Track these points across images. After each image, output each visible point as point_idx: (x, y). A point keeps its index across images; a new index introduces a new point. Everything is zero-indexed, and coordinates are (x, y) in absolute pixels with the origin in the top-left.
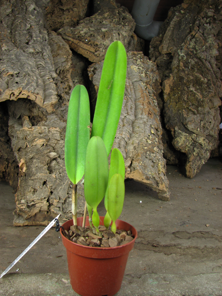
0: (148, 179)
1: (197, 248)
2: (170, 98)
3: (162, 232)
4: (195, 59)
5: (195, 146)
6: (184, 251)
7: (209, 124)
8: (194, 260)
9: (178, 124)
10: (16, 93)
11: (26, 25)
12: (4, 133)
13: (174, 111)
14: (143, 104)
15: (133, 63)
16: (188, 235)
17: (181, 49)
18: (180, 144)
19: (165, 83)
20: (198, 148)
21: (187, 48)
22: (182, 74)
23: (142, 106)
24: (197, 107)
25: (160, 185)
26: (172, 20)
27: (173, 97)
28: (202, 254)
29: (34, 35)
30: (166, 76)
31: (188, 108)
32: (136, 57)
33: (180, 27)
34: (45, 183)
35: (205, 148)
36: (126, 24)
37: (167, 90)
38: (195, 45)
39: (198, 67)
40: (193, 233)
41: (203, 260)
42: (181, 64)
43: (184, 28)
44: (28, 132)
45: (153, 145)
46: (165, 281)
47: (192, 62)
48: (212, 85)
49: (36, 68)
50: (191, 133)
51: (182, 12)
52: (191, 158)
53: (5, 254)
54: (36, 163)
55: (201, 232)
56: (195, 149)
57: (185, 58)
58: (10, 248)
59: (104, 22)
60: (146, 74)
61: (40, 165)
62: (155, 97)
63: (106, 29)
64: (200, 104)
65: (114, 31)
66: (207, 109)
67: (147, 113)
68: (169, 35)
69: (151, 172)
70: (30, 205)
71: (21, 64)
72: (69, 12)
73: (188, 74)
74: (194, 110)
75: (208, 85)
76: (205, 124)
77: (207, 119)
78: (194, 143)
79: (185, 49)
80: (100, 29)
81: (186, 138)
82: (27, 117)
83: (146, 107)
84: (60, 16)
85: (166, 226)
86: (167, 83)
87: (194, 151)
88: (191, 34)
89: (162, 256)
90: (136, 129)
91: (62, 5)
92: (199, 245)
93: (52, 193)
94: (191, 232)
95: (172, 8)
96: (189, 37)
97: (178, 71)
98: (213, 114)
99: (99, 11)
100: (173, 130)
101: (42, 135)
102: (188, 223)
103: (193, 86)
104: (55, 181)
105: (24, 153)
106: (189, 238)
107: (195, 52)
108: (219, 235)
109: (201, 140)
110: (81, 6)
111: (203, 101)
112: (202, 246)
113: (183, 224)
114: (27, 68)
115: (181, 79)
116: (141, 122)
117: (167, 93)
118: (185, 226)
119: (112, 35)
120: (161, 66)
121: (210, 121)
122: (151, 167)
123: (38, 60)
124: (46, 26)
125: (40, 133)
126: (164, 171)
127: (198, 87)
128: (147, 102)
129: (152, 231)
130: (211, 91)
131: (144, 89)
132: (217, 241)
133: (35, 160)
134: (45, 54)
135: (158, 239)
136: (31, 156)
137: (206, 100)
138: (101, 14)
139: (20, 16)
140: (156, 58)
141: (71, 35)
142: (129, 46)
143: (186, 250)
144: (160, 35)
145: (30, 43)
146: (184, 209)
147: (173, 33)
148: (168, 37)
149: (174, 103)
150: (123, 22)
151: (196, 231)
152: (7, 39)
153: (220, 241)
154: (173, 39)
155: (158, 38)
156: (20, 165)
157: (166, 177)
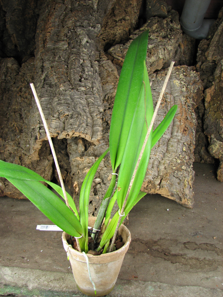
0: (172, 195)
1: (197, 259)
2: (210, 106)
3: (176, 242)
6: (186, 261)
8: (191, 270)
9: (215, 132)
10: (71, 134)
11: (79, 61)
12: (64, 147)
13: (212, 120)
14: (180, 121)
15: (176, 78)
16: (195, 246)
18: (214, 151)
19: (207, 92)
23: (179, 123)
25: (183, 200)
26: (220, 25)
27: (212, 107)
28: (200, 265)
29: (86, 70)
30: (210, 82)
32: (179, 71)
34: (91, 202)
36: (172, 37)
37: (208, 99)
40: (200, 244)
41: (198, 270)
44: (80, 162)
45: (182, 164)
46: (160, 288)
49: (87, 106)
52: (222, 165)
55: (207, 244)
59: (151, 37)
60: (187, 88)
62: (193, 111)
63: (153, 46)
65: (160, 47)
67: (182, 130)
68: (216, 40)
69: (176, 189)
71: (75, 103)
72: (121, 22)
80: (147, 46)
81: (220, 146)
82: (81, 141)
83: (182, 124)
84: (113, 28)
85: (181, 236)
86: (208, 93)
89: (169, 264)
90: (170, 148)
91: (115, 16)
92: (200, 257)
93: (96, 209)
94: (198, 243)
97: (220, 81)
99: (149, 21)
100: (209, 137)
101: (90, 165)
102: (199, 234)
104: (99, 201)
105: (77, 177)
106: (195, 249)
108: (220, 249)
110: (133, 13)
112: (202, 258)
113: (195, 235)
114: (80, 108)
115: (221, 89)
116: (175, 140)
117: (208, 102)
118: (196, 237)
119: (157, 51)
120: (207, 71)
122: (177, 184)
123: (89, 96)
124: (99, 48)
125: (89, 163)
126: (191, 183)
128: (184, 117)
129: (168, 240)
131: (183, 103)
132: (216, 254)
134: (94, 89)
135: (171, 248)
138: (150, 26)
139: (75, 50)
140: (202, 63)
141: (120, 55)
142: (175, 56)
143: (189, 260)
144: (210, 37)
145: (83, 79)
146: (202, 218)
147: (219, 39)
148: (215, 43)
149: (213, 112)
150: (170, 35)
151: (203, 242)
152: (64, 77)
153: (218, 255)
154: (218, 47)
155: (206, 41)
156: (74, 185)
157: (191, 189)
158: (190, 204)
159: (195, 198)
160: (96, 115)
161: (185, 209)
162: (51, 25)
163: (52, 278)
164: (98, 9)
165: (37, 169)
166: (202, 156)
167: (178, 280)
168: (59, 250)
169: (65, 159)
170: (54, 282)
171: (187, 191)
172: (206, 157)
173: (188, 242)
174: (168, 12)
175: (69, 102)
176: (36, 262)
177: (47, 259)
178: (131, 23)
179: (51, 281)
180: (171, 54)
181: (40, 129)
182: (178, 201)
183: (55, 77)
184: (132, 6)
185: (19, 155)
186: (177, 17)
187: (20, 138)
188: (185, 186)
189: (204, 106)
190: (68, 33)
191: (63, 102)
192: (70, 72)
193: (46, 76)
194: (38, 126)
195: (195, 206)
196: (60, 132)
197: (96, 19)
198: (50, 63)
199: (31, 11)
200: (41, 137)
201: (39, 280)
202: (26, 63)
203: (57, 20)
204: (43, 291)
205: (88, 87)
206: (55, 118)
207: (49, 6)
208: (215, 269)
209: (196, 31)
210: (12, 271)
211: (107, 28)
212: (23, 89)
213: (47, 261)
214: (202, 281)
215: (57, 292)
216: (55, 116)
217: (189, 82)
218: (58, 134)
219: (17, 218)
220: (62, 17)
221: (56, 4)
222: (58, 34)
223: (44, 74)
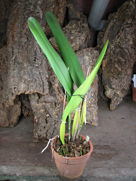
0: (87, 121)
4: (119, 49)
5: (115, 96)
6: (96, 155)
7: (123, 83)
8: (99, 160)
9: (108, 84)
10: (32, 91)
11: (34, 49)
13: (106, 77)
15: (86, 55)
16: (100, 147)
17: (112, 44)
18: (108, 94)
19: (103, 62)
20: (116, 97)
21: (115, 43)
22: (112, 58)
24: (118, 75)
25: (93, 123)
26: (109, 24)
27: (106, 70)
28: (102, 157)
29: (38, 54)
31: (113, 76)
32: (88, 51)
33: (113, 29)
34: (44, 127)
35: (120, 97)
36: (84, 32)
37: (104, 65)
38: (120, 40)
39: (121, 53)
41: (102, 160)
42: (112, 52)
43: (115, 30)
44: (38, 106)
45: (91, 104)
47: (118, 50)
48: (127, 62)
49: (39, 75)
50: (113, 89)
51: (115, 20)
52: (113, 102)
53: (31, 156)
54: (41, 119)
55: (106, 145)
56: (115, 97)
57: (114, 49)
58: (33, 153)
59: (72, 32)
60: (92, 60)
61: (43, 120)
63: (73, 37)
64: (119, 73)
65: (77, 38)
66: (123, 75)
68: (108, 32)
70: (39, 135)
71: (33, 74)
73: (115, 58)
74: (116, 77)
75: (125, 62)
76: (121, 84)
77: (122, 81)
78: (115, 94)
79: (114, 43)
80: (70, 37)
81: (111, 92)
82: (37, 93)
85: (92, 142)
87: (115, 98)
88: (118, 35)
92: (102, 153)
93: (47, 131)
94: (101, 145)
95: (110, 14)
96: (117, 36)
97: (110, 56)
98: (126, 78)
99: (71, 22)
100: (105, 86)
101: (43, 107)
102: (102, 141)
103: (117, 64)
104: (49, 127)
105: (36, 114)
106: (100, 149)
107: (119, 45)
108: (113, 148)
109: (118, 93)
110: (61, 17)
111: (121, 72)
112: (104, 153)
114: (36, 76)
115: (111, 60)
117: (104, 67)
118: (100, 142)
119: (76, 40)
121: (124, 82)
122: (89, 115)
123: (40, 69)
125: (42, 106)
126: (96, 113)
127: (120, 64)
130: (126, 66)
133: (41, 118)
134: (43, 65)
136: (39, 116)
137: (123, 71)
138: (71, 25)
139: (31, 42)
140: (100, 45)
141: (55, 43)
142: (85, 42)
143: (97, 155)
144: (104, 30)
145: (36, 60)
146: (103, 132)
147: (109, 32)
148: (107, 34)
149: (107, 73)
150: (83, 31)
151: (104, 145)
152: (26, 59)
153: (112, 151)
154: (109, 36)
155: (102, 32)
156: (35, 118)
157: (97, 117)
158: (96, 124)
159: (99, 121)
160: (45, 80)
161: (94, 127)
162: (16, 27)
163: (29, 169)
164: (43, 18)
165: (12, 110)
166: (102, 97)
167: (92, 165)
168: (29, 154)
169: (28, 103)
170: (30, 171)
171: (94, 118)
172: (103, 97)
173: (96, 145)
174: (81, 16)
175: (30, 73)
176: (18, 161)
177: (24, 159)
178: (60, 23)
179: (28, 171)
180: (83, 41)
181: (15, 89)
182: (90, 123)
183: (21, 59)
184: (61, 13)
185: (2, 102)
186: (86, 19)
187: (2, 92)
188: (93, 115)
189: (102, 69)
190: (27, 32)
191: (26, 73)
192: (29, 56)
193: (15, 57)
194: (14, 87)
195: (99, 125)
196: (26, 91)
197: (42, 24)
198: (17, 50)
199: (2, 17)
200: (16, 93)
201: (22, 171)
202: (2, 49)
203: (20, 25)
204: (25, 177)
205: (39, 64)
206: (23, 83)
207: (15, 16)
208: (110, 158)
209: (97, 27)
210: (7, 167)
211: (47, 27)
212: (2, 64)
213: (24, 161)
214: (104, 165)
215: (32, 176)
216: (23, 81)
217: (94, 57)
218: (25, 91)
219: (4, 138)
220: (22, 23)
221: (19, 15)
222: (21, 33)
223: (14, 57)
